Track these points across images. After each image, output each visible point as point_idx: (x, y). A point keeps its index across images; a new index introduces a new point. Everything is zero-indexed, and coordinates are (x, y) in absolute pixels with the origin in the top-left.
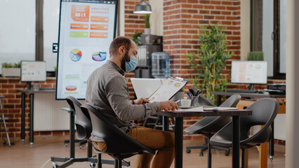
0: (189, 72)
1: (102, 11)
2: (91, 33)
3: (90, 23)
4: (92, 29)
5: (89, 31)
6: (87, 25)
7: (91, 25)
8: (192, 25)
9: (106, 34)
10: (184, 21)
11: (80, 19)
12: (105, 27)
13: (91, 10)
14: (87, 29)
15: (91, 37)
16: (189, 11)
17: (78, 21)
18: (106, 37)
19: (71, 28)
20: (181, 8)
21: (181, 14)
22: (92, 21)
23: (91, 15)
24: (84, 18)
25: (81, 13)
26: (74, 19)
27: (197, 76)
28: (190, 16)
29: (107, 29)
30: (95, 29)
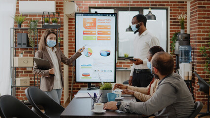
0: (203, 59)
1: (105, 21)
2: (98, 37)
3: (97, 30)
4: (98, 34)
5: (97, 35)
6: (95, 31)
7: (98, 31)
8: (206, 27)
9: (110, 37)
10: (200, 25)
11: (90, 27)
12: (109, 33)
13: (97, 21)
14: (95, 34)
15: (98, 39)
16: (204, 18)
17: (88, 29)
18: (110, 40)
19: (84, 34)
20: (197, 16)
21: (197, 20)
22: (98, 28)
23: (97, 24)
24: (92, 26)
25: (90, 23)
26: (86, 28)
27: (208, 62)
28: (204, 21)
29: (110, 34)
30: (101, 34)
